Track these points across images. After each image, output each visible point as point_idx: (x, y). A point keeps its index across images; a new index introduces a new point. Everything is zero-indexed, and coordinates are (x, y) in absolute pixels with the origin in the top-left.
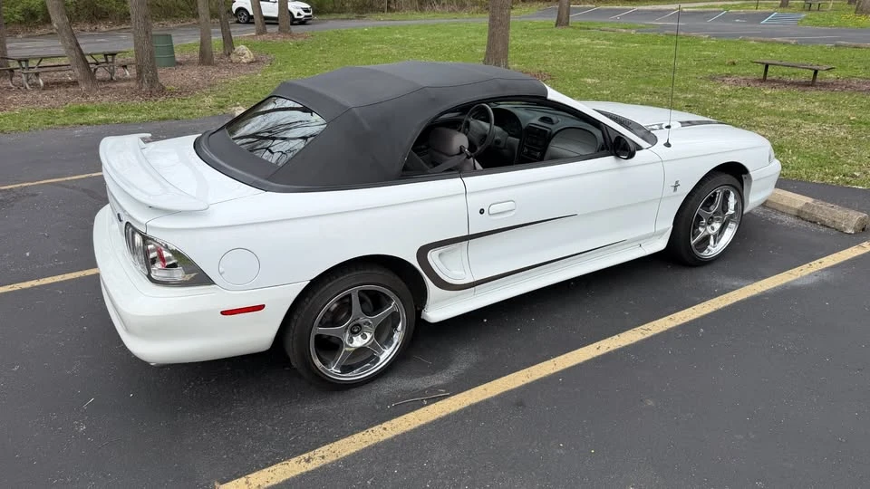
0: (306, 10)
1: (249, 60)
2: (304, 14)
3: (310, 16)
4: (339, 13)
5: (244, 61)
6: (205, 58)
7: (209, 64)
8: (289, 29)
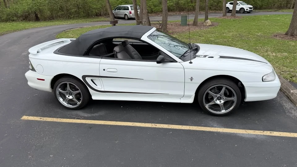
0: (250, 8)
1: (209, 25)
2: (249, 9)
3: (252, 10)
4: (269, 9)
5: (208, 25)
6: (195, 24)
7: (195, 25)
8: (235, 14)
